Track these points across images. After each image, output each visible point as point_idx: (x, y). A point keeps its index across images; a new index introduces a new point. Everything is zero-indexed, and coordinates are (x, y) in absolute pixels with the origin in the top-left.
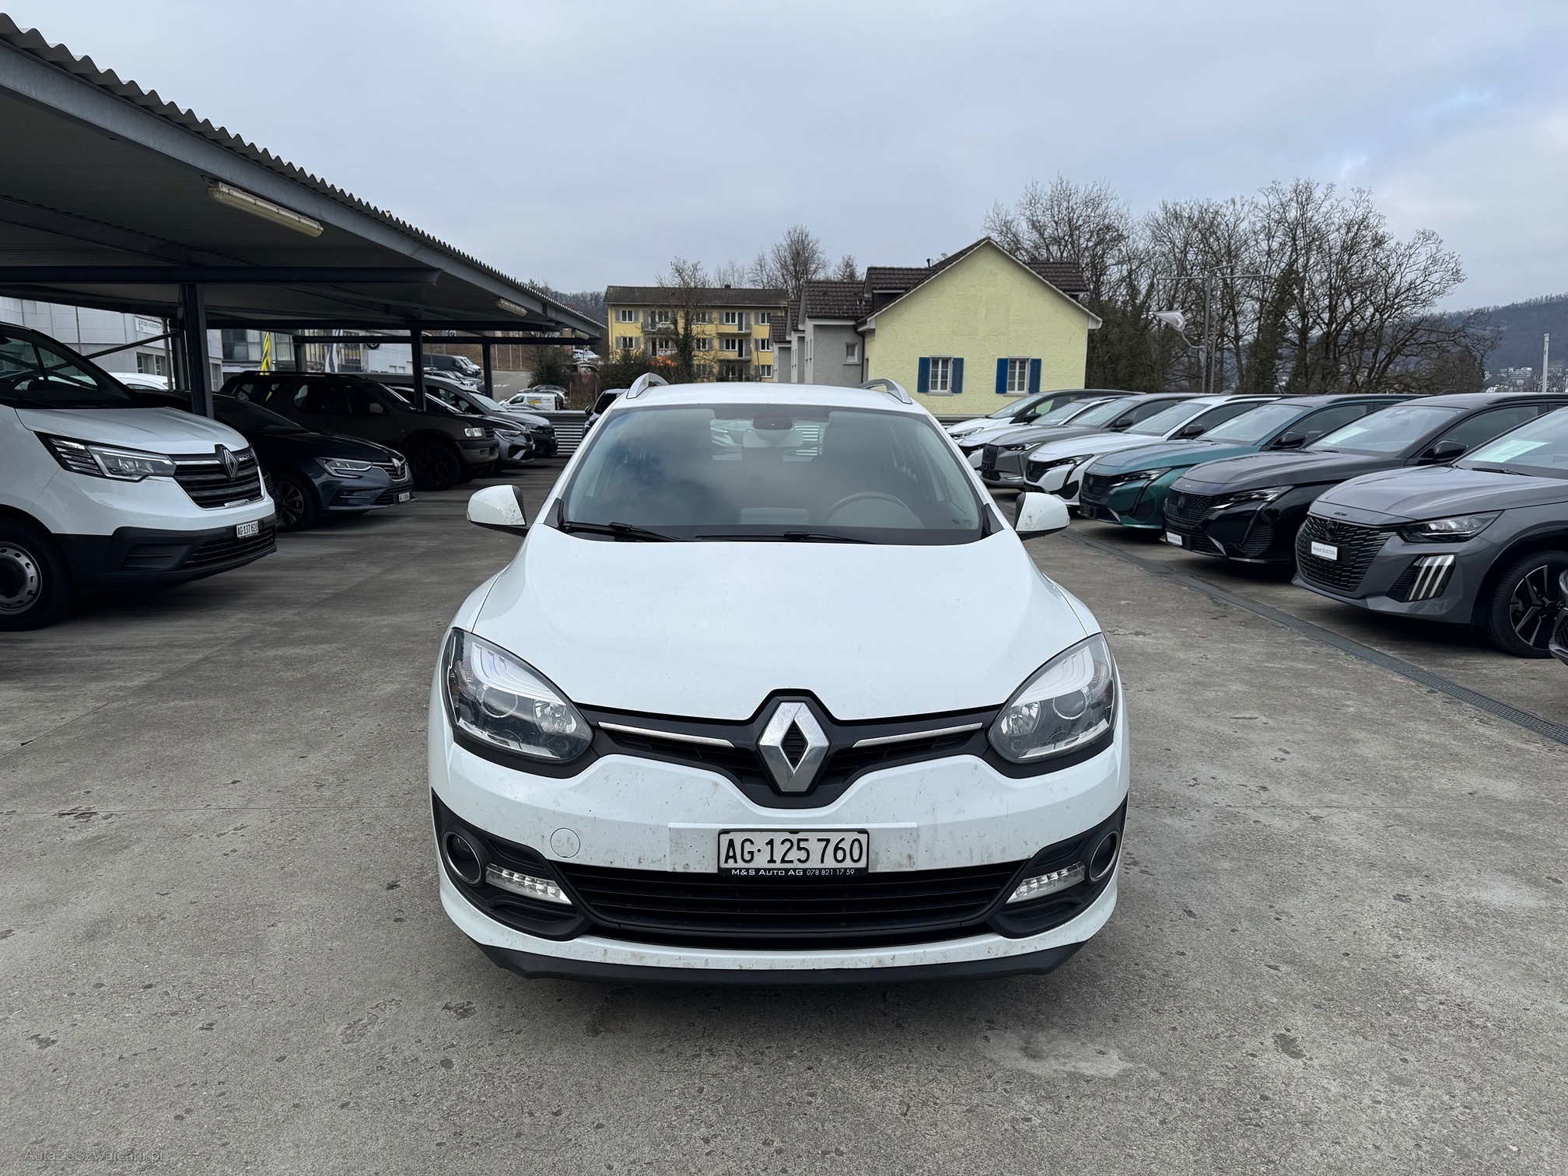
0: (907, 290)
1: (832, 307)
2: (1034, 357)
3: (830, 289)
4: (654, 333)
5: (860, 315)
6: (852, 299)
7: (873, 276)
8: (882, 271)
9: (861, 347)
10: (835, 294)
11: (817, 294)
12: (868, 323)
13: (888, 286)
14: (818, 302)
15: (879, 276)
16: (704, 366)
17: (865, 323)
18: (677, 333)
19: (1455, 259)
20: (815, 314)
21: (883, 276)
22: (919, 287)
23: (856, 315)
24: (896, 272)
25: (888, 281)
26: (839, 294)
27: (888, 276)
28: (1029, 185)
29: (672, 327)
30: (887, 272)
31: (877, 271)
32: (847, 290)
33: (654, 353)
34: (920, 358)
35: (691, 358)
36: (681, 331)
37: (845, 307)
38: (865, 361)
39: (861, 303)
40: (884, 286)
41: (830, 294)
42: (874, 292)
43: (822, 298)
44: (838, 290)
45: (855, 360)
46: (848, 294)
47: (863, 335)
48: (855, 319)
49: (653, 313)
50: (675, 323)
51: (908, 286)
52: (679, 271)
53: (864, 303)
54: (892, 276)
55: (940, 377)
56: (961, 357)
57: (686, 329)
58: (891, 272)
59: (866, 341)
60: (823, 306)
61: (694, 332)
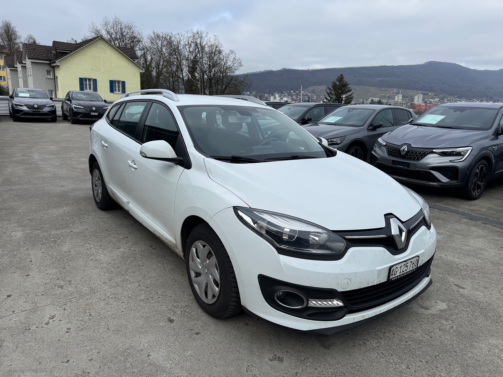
0: (71, 51)
1: (39, 55)
2: (122, 81)
3: (36, 48)
5: (51, 59)
6: (47, 52)
7: (56, 45)
8: (59, 43)
9: (53, 72)
10: (39, 50)
11: (31, 49)
12: (56, 63)
13: (63, 49)
14: (32, 53)
15: (58, 45)
17: (55, 62)
19: (240, 60)
20: (31, 57)
21: (60, 45)
22: (76, 51)
23: (50, 59)
24: (65, 44)
25: (62, 47)
26: (41, 50)
27: (62, 45)
28: (104, 18)
30: (61, 44)
31: (57, 43)
32: (44, 49)
34: (79, 78)
37: (44, 55)
38: (56, 78)
39: (51, 55)
40: (61, 49)
41: (37, 50)
42: (57, 51)
43: (33, 51)
44: (40, 48)
45: (52, 77)
46: (45, 50)
47: (54, 67)
48: (50, 61)
51: (71, 50)
53: (52, 55)
54: (64, 46)
55: (88, 86)
56: (96, 78)
58: (63, 44)
59: (55, 70)
60: (34, 54)
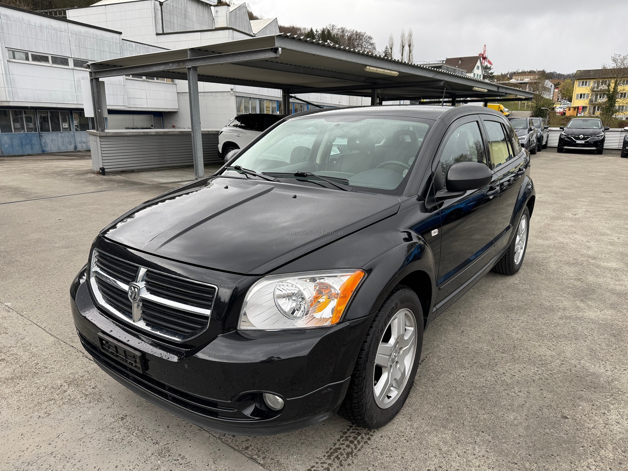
4: (598, 91)
16: (623, 106)
18: (609, 91)
29: (607, 88)
33: (596, 101)
35: (615, 103)
36: (612, 90)
49: (598, 82)
50: (609, 85)
52: (615, 60)
57: (614, 89)
61: (618, 90)
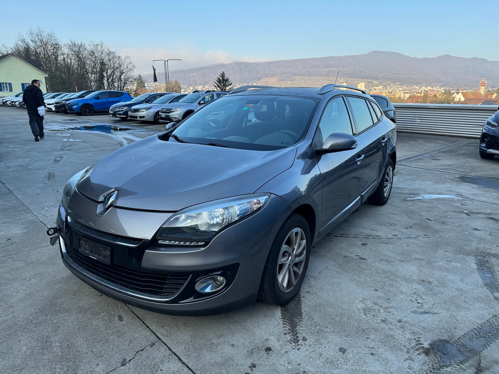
28: (29, 28)
55: (5, 88)
56: (10, 82)
